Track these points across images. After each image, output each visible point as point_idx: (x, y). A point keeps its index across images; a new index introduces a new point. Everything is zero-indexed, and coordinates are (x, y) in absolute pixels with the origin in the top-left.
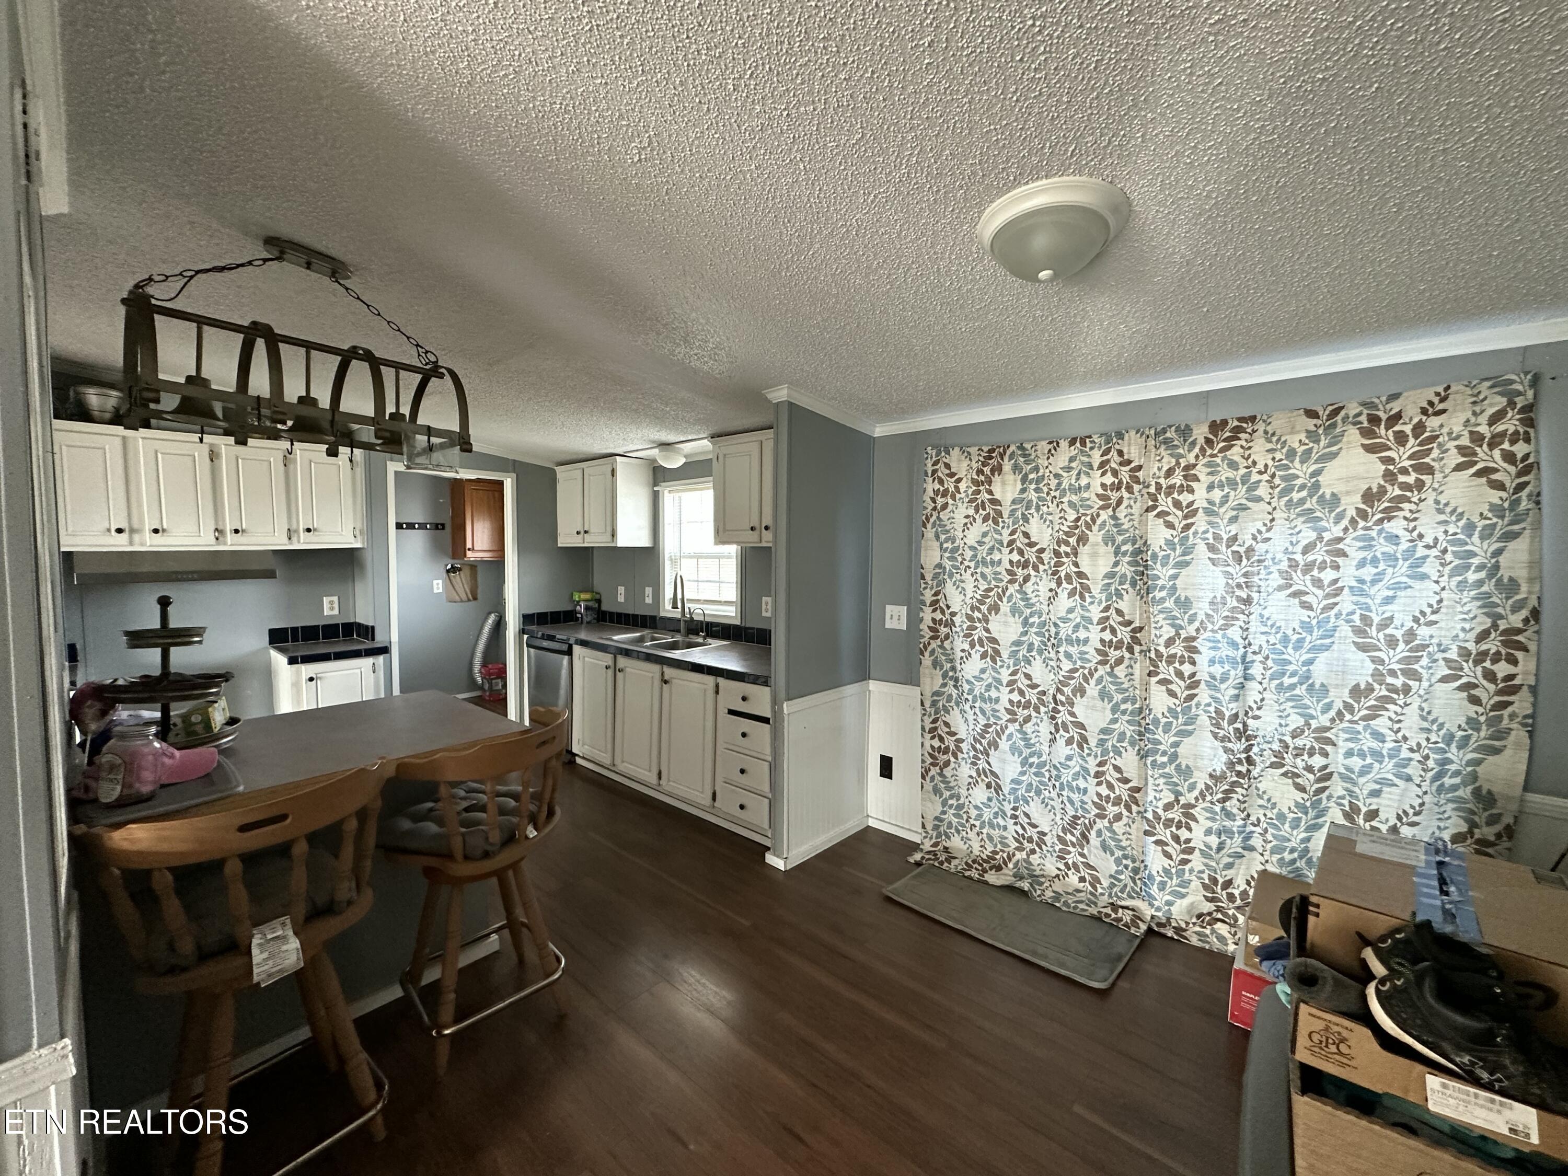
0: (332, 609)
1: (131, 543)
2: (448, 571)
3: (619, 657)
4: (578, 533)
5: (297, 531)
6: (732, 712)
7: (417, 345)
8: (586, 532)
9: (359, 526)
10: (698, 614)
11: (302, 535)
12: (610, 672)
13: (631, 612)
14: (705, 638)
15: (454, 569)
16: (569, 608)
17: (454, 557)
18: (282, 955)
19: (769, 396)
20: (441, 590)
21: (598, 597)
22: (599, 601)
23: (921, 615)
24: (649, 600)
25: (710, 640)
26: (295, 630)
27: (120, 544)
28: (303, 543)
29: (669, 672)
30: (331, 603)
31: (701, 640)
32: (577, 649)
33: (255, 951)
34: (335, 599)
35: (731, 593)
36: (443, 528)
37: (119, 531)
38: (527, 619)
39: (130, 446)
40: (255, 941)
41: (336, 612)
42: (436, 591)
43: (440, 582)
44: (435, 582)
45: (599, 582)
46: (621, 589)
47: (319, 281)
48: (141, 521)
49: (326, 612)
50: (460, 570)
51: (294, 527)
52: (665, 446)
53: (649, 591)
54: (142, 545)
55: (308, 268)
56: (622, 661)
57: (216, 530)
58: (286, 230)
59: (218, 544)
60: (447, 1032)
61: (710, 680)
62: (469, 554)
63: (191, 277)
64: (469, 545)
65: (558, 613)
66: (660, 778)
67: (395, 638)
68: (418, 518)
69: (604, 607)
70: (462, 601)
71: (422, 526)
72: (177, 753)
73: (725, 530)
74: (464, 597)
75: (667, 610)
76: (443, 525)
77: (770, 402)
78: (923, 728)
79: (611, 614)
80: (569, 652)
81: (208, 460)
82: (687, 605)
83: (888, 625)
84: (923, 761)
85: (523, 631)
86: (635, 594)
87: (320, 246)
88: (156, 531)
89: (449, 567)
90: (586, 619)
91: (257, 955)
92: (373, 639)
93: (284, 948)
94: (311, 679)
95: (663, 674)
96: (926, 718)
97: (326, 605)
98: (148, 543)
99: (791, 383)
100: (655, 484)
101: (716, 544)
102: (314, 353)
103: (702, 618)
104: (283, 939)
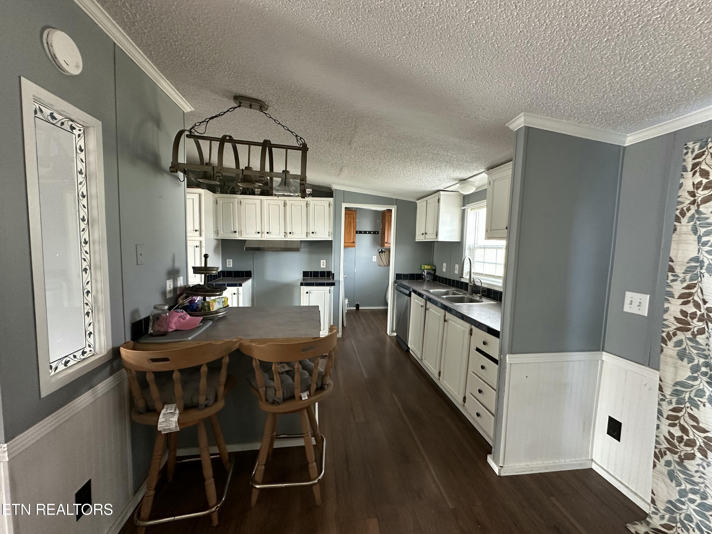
0: (323, 265)
1: (262, 237)
2: (380, 252)
3: (428, 303)
4: (422, 234)
5: (309, 233)
6: (478, 350)
7: (296, 136)
8: (425, 234)
9: (330, 232)
10: (477, 282)
11: (311, 234)
12: (423, 309)
13: (448, 278)
14: (481, 297)
15: (382, 252)
16: (419, 272)
17: (381, 246)
18: (170, 422)
19: (511, 127)
20: (375, 261)
21: (434, 268)
22: (435, 270)
23: (666, 305)
24: (456, 272)
25: (484, 299)
26: (311, 272)
27: (258, 237)
28: (312, 238)
29: (448, 315)
30: (323, 262)
31: (478, 299)
32: (413, 294)
33: (161, 416)
34: (325, 261)
35: (500, 271)
36: (378, 233)
37: (258, 233)
38: (398, 276)
39: (263, 202)
40: (163, 411)
41: (325, 266)
42: (373, 261)
43: (375, 257)
44: (373, 257)
45: (436, 260)
46: (445, 265)
47: (255, 113)
48: (264, 230)
49: (322, 266)
50: (384, 252)
51: (309, 231)
52: (463, 181)
53: (457, 266)
54: (264, 238)
55: (251, 108)
56: (429, 304)
57: (285, 232)
58: (242, 92)
59: (285, 238)
60: (258, 486)
61: (467, 326)
62: (386, 245)
63: (208, 122)
64: (386, 241)
65: (414, 275)
66: (440, 376)
67: (342, 279)
68: (368, 229)
69: (437, 274)
70: (385, 266)
71: (370, 232)
72: (188, 317)
73: (491, 230)
74: (386, 265)
75: (466, 278)
76: (378, 232)
77: (512, 131)
78: (660, 412)
79: (440, 277)
80: (410, 295)
81: (283, 206)
82: (472, 276)
83: (627, 309)
84: (657, 442)
85: (395, 282)
86: (451, 268)
87: (254, 96)
88: (268, 233)
89: (380, 250)
90: (427, 279)
91: (161, 419)
92: (333, 279)
93: (171, 419)
94: (307, 293)
95: (445, 316)
96: (664, 404)
97: (322, 264)
98: (266, 237)
99: (526, 111)
100: (464, 206)
101: (486, 239)
102: (252, 147)
103: (480, 285)
104: (173, 414)
